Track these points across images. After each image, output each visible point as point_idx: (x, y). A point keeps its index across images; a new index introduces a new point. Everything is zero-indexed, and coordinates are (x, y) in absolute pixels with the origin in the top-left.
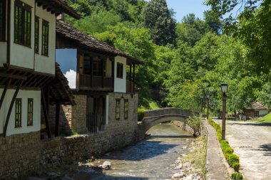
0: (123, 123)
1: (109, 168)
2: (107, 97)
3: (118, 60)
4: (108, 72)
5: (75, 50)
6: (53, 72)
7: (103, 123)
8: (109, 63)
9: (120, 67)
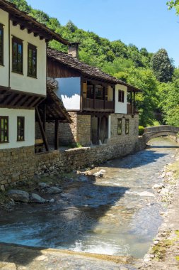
0: (124, 137)
1: (101, 176)
2: (110, 117)
4: (110, 97)
5: (79, 78)
6: (44, 93)
7: (107, 137)
8: (110, 90)
9: (121, 93)
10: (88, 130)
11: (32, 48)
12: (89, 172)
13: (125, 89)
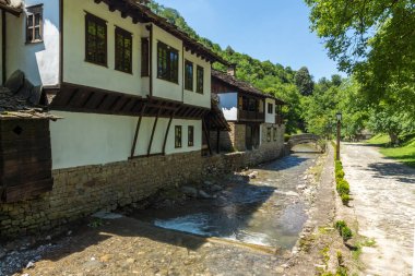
0: (273, 143)
1: (254, 177)
2: (261, 127)
3: (268, 101)
4: (261, 110)
5: (236, 94)
6: (209, 106)
7: (258, 143)
8: (261, 102)
9: (270, 105)
10: (243, 137)
11: (200, 69)
12: (244, 173)
13: (273, 102)
